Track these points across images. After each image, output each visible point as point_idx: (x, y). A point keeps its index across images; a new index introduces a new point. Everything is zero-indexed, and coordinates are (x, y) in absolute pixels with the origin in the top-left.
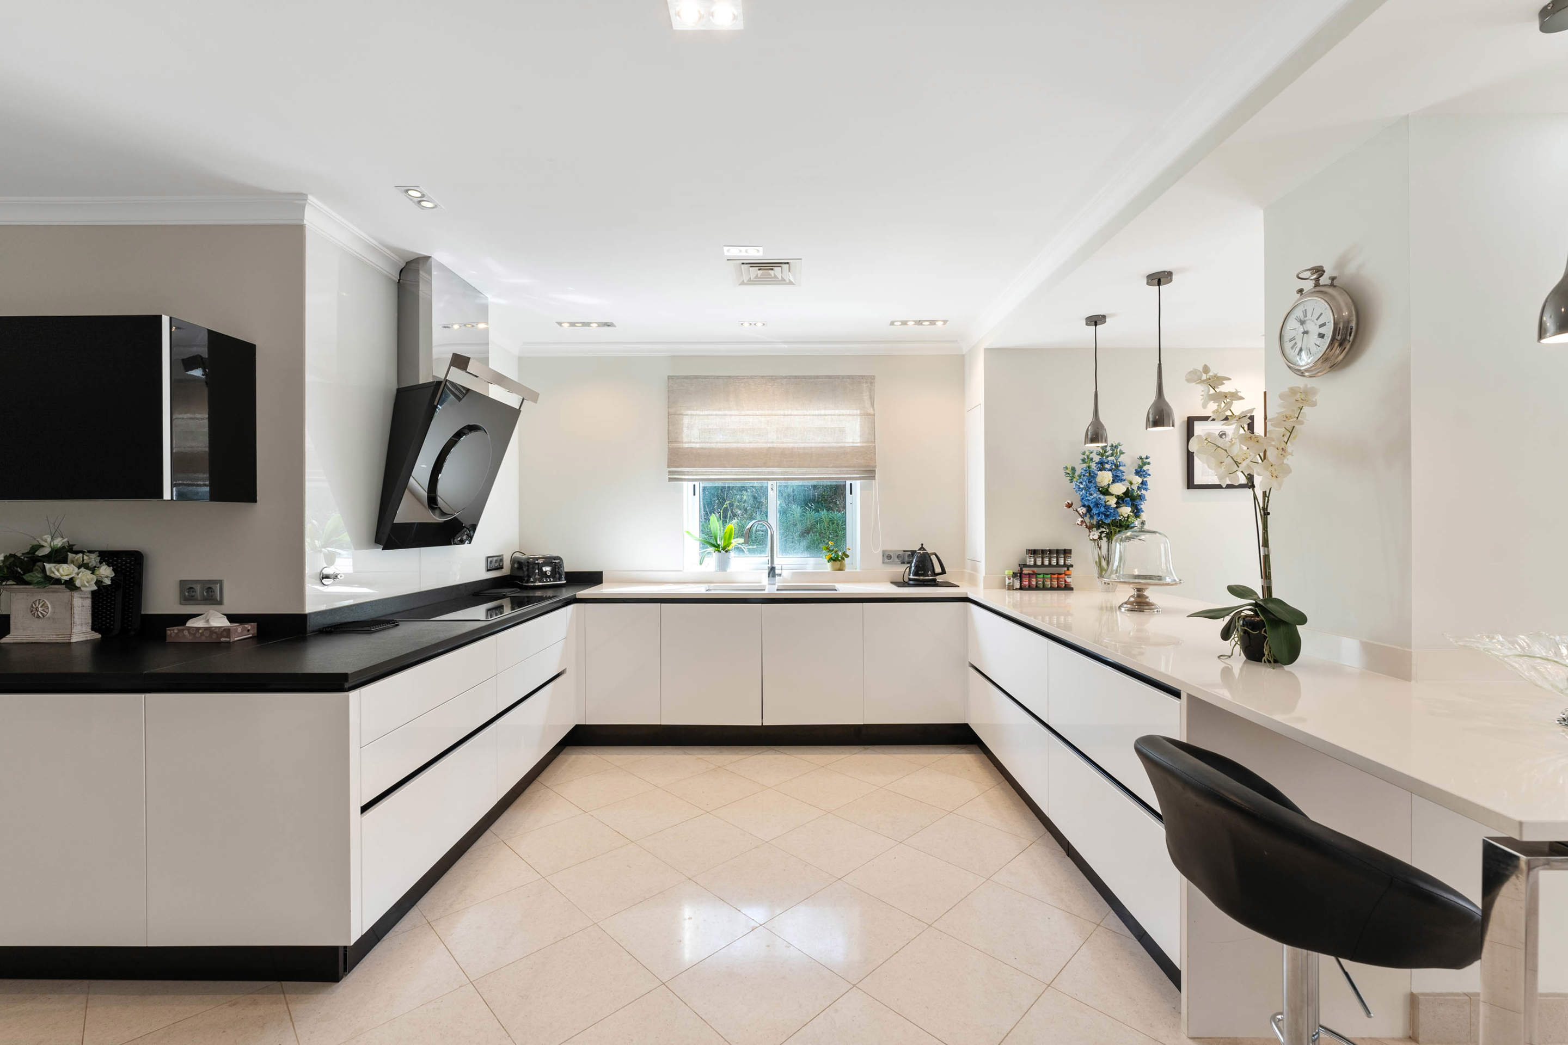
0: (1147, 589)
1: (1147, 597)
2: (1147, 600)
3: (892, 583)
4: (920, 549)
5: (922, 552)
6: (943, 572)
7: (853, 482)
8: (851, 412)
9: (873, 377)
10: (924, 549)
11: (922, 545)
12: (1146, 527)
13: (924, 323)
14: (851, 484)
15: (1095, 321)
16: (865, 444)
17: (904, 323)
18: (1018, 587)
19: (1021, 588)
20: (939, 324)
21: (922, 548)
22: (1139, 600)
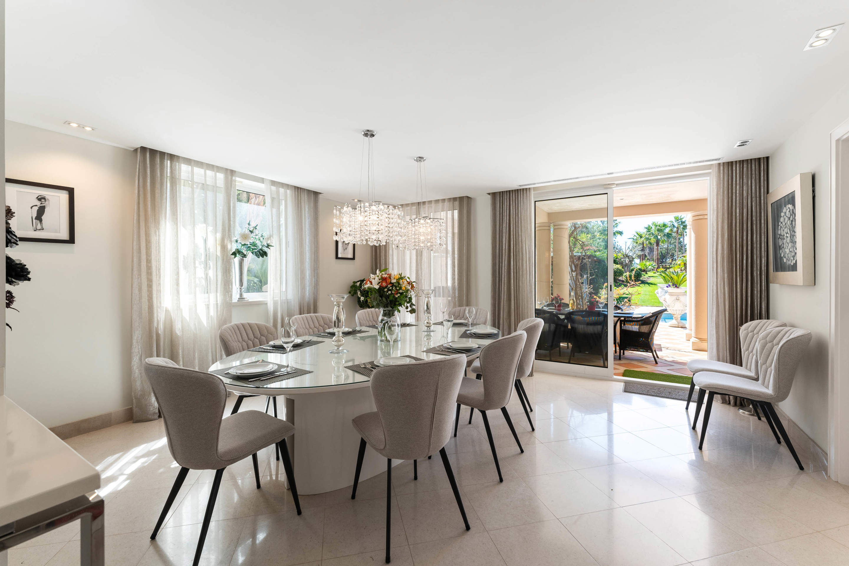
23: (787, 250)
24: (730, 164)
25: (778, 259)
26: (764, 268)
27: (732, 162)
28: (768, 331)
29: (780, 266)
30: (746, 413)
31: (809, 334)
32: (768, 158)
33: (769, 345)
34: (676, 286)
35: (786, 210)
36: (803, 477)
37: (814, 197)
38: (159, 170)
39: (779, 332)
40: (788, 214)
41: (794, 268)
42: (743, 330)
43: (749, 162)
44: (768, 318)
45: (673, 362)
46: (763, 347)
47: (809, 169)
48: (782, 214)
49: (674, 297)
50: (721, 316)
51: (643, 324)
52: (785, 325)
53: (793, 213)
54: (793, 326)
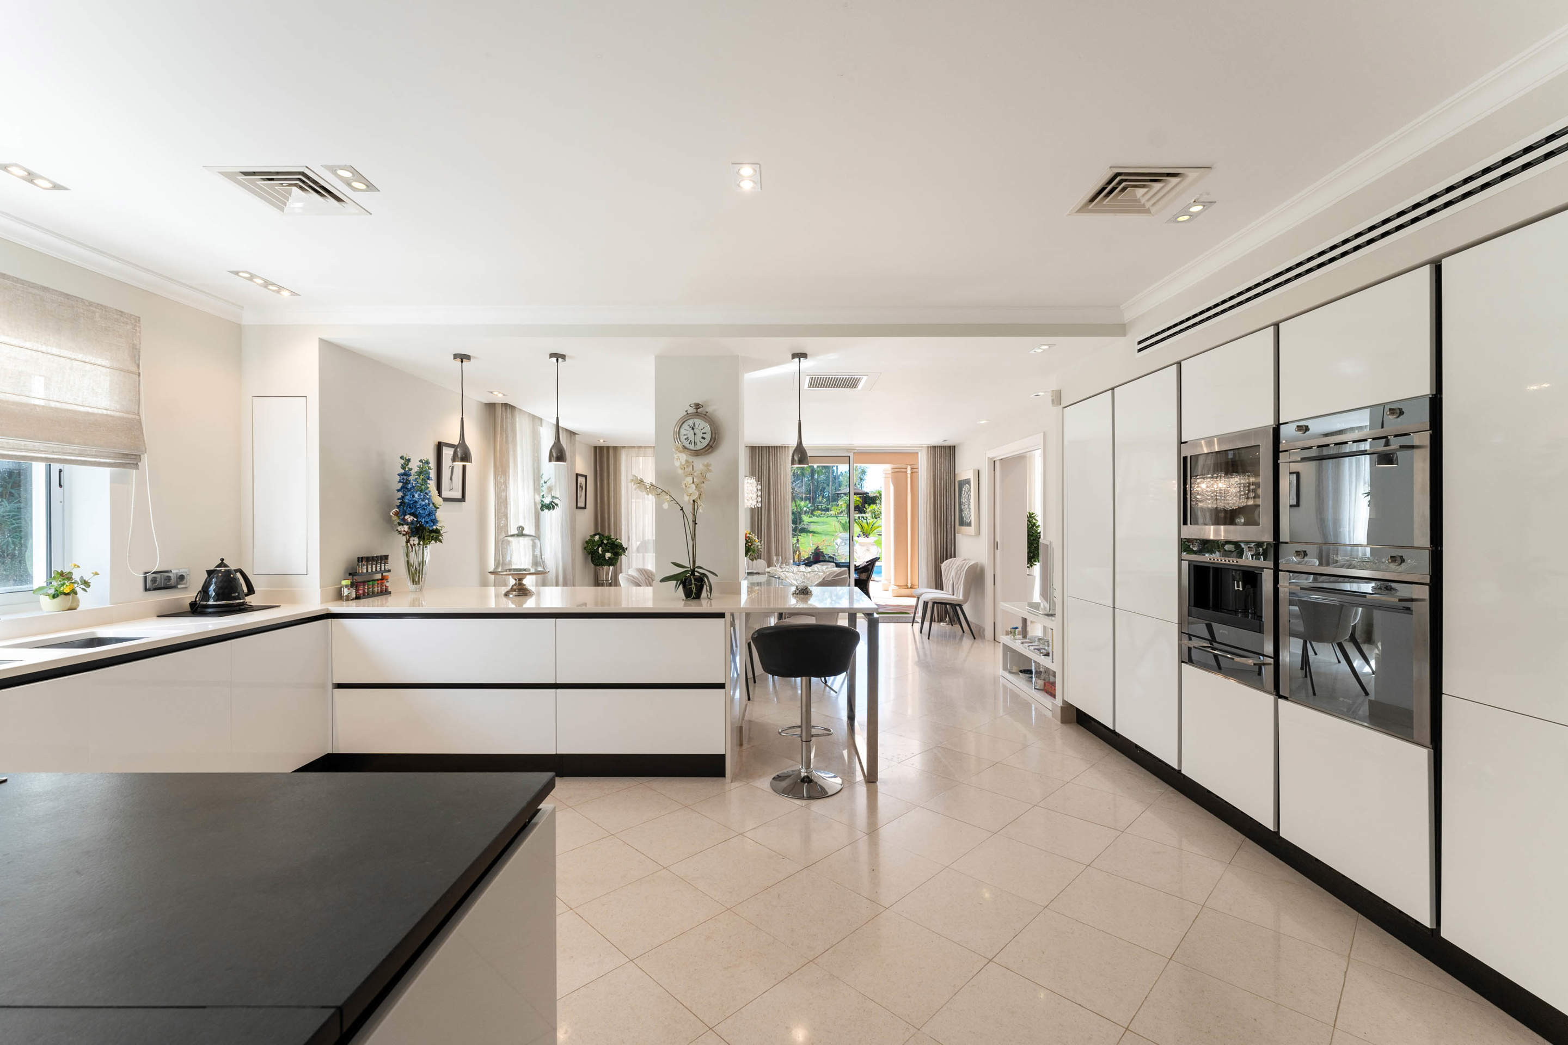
0: (524, 578)
1: (525, 585)
2: (524, 587)
3: (158, 616)
4: (219, 566)
5: (223, 569)
6: (251, 591)
7: (66, 468)
8: (99, 361)
9: (138, 319)
10: (226, 566)
11: (222, 560)
12: (524, 532)
13: (270, 287)
14: (60, 471)
15: (463, 358)
16: (125, 415)
17: (252, 277)
18: (354, 596)
19: (357, 598)
20: (285, 294)
21: (222, 564)
22: (520, 587)
23: (965, 513)
24: (935, 447)
25: (961, 518)
26: (953, 523)
27: (935, 446)
28: (957, 564)
29: (962, 523)
30: (945, 624)
31: (977, 563)
32: (954, 446)
33: (959, 572)
34: (867, 536)
35: (966, 487)
36: (976, 641)
37: (979, 484)
38: (499, 426)
39: (964, 563)
40: (967, 490)
41: (969, 524)
42: (943, 566)
43: (944, 447)
44: (955, 557)
45: (886, 605)
46: (956, 574)
47: (976, 467)
48: (964, 489)
49: (865, 548)
50: (930, 557)
51: (862, 572)
52: (965, 560)
53: (969, 491)
54: (969, 559)
